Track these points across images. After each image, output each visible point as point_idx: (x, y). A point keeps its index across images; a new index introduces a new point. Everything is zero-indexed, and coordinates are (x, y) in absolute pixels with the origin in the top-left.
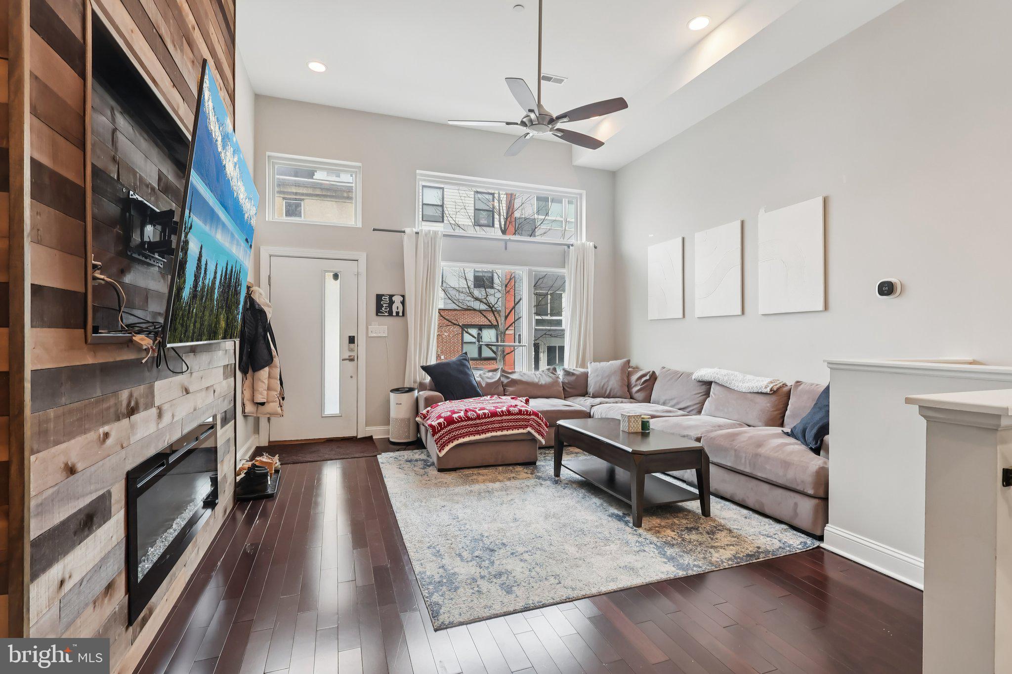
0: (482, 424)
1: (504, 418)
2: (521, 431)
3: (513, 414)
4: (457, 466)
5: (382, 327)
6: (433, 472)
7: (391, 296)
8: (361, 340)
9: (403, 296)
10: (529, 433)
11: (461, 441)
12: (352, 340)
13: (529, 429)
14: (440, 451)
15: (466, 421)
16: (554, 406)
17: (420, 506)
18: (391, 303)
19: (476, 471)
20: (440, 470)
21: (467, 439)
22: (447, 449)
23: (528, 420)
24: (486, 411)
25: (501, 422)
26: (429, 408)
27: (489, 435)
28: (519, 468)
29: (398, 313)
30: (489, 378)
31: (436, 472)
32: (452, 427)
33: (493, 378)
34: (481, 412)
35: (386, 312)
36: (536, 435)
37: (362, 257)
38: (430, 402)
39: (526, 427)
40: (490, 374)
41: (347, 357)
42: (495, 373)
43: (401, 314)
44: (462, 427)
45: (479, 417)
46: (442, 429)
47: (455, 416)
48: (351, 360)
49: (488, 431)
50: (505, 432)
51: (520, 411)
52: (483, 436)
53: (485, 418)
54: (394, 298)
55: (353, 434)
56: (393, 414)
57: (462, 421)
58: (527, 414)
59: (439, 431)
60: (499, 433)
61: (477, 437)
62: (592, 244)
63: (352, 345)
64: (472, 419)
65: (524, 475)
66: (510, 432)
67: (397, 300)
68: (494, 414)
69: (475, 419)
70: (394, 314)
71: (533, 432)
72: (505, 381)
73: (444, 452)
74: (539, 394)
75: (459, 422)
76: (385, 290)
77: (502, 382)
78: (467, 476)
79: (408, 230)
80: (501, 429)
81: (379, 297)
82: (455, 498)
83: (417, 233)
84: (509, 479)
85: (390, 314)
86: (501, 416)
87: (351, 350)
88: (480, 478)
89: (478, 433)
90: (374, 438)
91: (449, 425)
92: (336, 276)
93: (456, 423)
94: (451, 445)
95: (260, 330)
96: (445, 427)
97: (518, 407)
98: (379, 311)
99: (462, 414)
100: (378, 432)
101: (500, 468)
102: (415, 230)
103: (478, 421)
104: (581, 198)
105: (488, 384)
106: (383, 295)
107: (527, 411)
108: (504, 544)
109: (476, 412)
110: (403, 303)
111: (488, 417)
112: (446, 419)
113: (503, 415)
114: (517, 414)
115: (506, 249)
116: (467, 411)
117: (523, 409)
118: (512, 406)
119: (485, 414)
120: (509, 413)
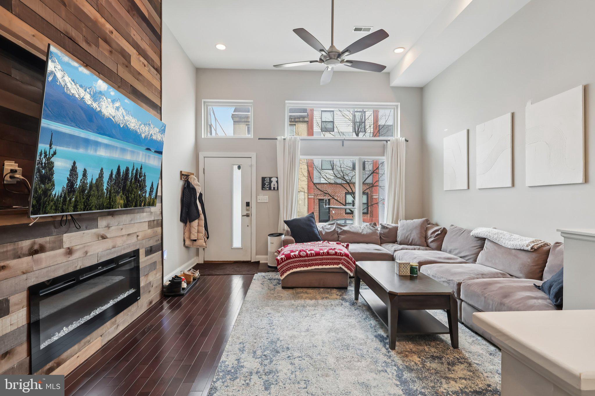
0: (309, 260)
1: (324, 257)
2: (335, 266)
3: (331, 255)
4: (294, 286)
5: (265, 197)
6: (279, 288)
7: (270, 178)
8: (253, 205)
9: (277, 178)
10: (340, 268)
11: (295, 270)
12: (248, 204)
13: (340, 265)
14: (281, 276)
15: (298, 257)
16: (368, 249)
17: (256, 311)
18: (271, 182)
19: (305, 290)
20: (284, 288)
21: (298, 269)
22: (285, 275)
23: (341, 259)
24: (313, 252)
25: (322, 259)
26: (283, 248)
27: (313, 267)
28: (335, 291)
29: (274, 188)
30: (327, 229)
31: (280, 289)
32: (289, 261)
33: (331, 229)
34: (309, 252)
35: (267, 187)
36: (346, 270)
37: (254, 155)
38: (285, 243)
39: (338, 264)
40: (329, 226)
41: (245, 214)
42: (332, 226)
43: (276, 189)
44: (296, 262)
45: (307, 255)
46: (283, 262)
47: (292, 254)
48: (248, 215)
49: (313, 265)
50: (324, 267)
51: (336, 253)
52: (309, 268)
53: (311, 256)
54: (272, 179)
55: (249, 259)
56: (269, 250)
57: (296, 257)
58: (340, 255)
59: (281, 263)
60: (320, 267)
61: (306, 269)
62: (403, 139)
63: (248, 207)
64: (302, 257)
65: (335, 296)
66: (328, 267)
67: (274, 180)
68: (318, 254)
69: (305, 257)
70: (272, 189)
71: (343, 267)
72: (339, 231)
73: (283, 277)
74: (361, 240)
75: (294, 258)
76: (267, 175)
77: (337, 232)
78: (297, 293)
79: (279, 138)
80: (322, 264)
81: (263, 179)
82: (280, 309)
83: (284, 139)
84: (323, 298)
85: (270, 189)
86: (322, 255)
87: (247, 210)
88: (305, 295)
89: (306, 266)
90: (260, 262)
91: (287, 260)
92: (239, 168)
93: (292, 258)
94: (288, 273)
95: (193, 199)
96: (285, 261)
97: (336, 250)
98: (263, 187)
99: (297, 253)
100: (262, 259)
101: (322, 289)
102: (283, 137)
103: (306, 258)
104: (397, 108)
105: (326, 233)
106: (266, 178)
107: (341, 253)
108: (288, 349)
109: (306, 252)
110: (277, 182)
111: (314, 256)
112: (286, 255)
113: (324, 255)
114: (334, 255)
115: (343, 145)
116: (300, 251)
117: (338, 251)
118: (331, 249)
119: (311, 254)
120: (328, 254)
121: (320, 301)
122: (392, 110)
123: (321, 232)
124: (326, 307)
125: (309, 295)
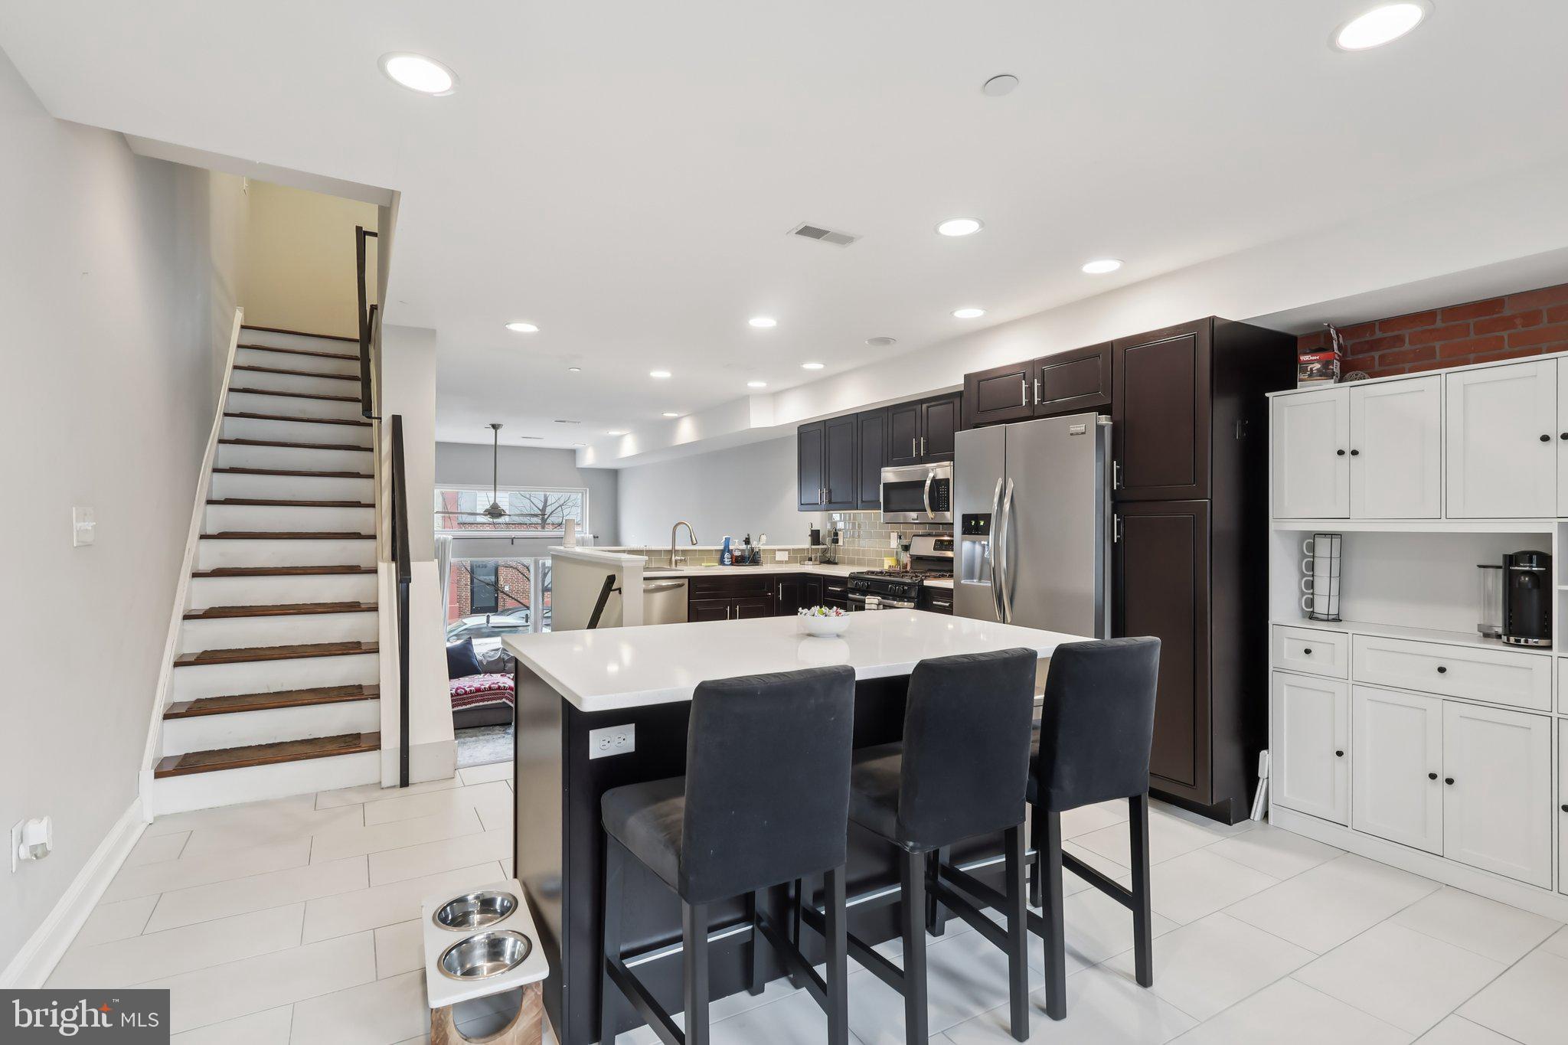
1: (486, 692)
3: (493, 689)
10: (504, 702)
13: (504, 700)
19: (463, 731)
23: (504, 694)
24: (472, 688)
25: (481, 696)
27: (473, 705)
28: (498, 727)
30: (490, 657)
34: (468, 689)
39: (501, 698)
40: (492, 653)
45: (466, 693)
49: (472, 702)
50: (486, 703)
51: (499, 687)
52: (468, 706)
53: (471, 693)
58: (504, 689)
60: (481, 704)
61: (464, 707)
62: (592, 535)
64: (461, 695)
65: (497, 732)
66: (490, 702)
68: (478, 690)
69: (463, 695)
71: (507, 702)
72: (506, 658)
77: (503, 659)
80: (483, 701)
86: (483, 691)
88: (463, 735)
89: (465, 704)
97: (499, 684)
99: (453, 691)
101: (483, 728)
103: (465, 696)
104: (586, 493)
105: (488, 662)
107: (504, 687)
109: (464, 689)
111: (473, 693)
114: (497, 689)
115: (512, 544)
116: (457, 689)
117: (502, 685)
118: (494, 684)
119: (471, 690)
120: (490, 688)
121: (481, 738)
122: (580, 494)
123: (481, 662)
124: (488, 741)
125: (469, 734)
